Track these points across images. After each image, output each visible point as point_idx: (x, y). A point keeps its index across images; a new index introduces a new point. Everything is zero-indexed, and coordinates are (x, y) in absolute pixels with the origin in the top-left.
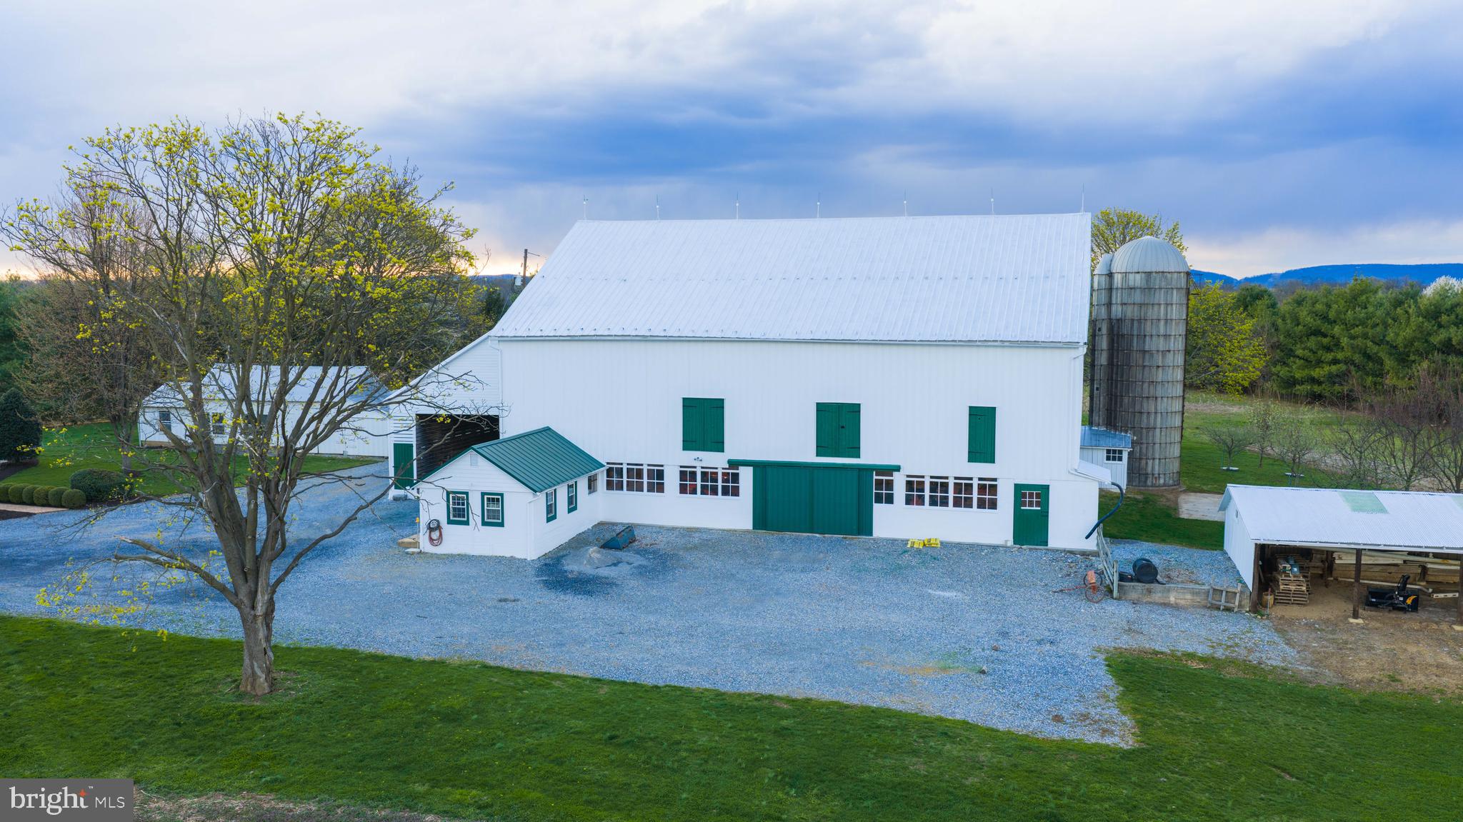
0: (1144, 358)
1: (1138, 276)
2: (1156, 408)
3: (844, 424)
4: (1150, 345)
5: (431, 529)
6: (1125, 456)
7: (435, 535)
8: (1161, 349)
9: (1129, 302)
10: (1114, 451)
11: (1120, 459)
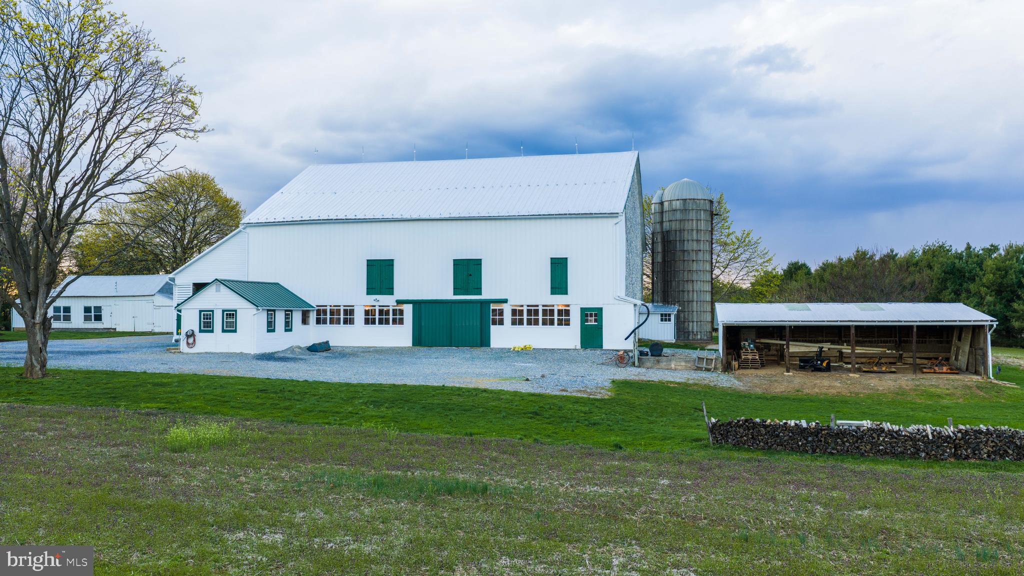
0: (684, 255)
1: (678, 202)
2: (693, 288)
3: (471, 273)
4: (688, 246)
5: (188, 336)
6: (673, 318)
7: (191, 340)
8: (695, 249)
9: (673, 219)
10: (666, 315)
11: (670, 320)
